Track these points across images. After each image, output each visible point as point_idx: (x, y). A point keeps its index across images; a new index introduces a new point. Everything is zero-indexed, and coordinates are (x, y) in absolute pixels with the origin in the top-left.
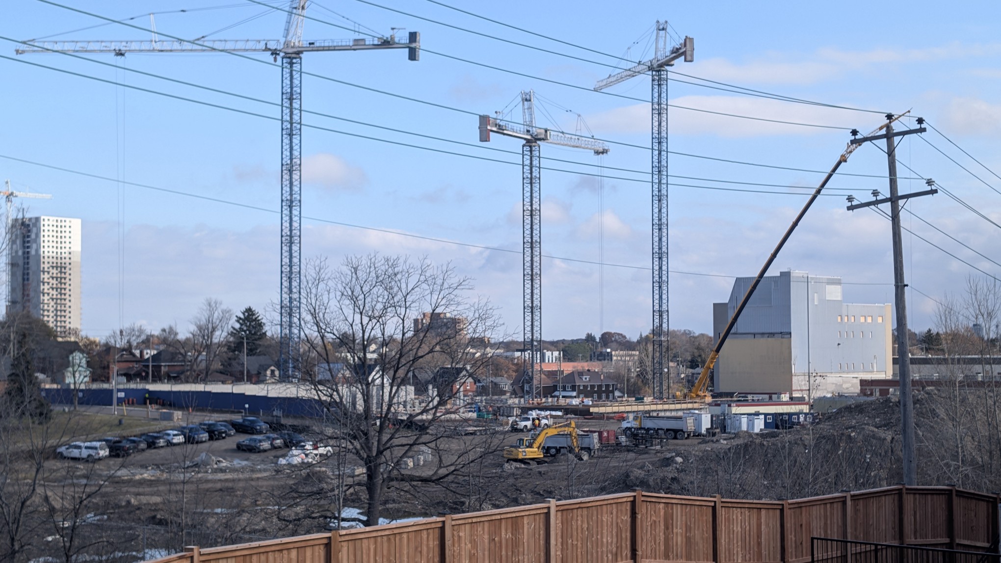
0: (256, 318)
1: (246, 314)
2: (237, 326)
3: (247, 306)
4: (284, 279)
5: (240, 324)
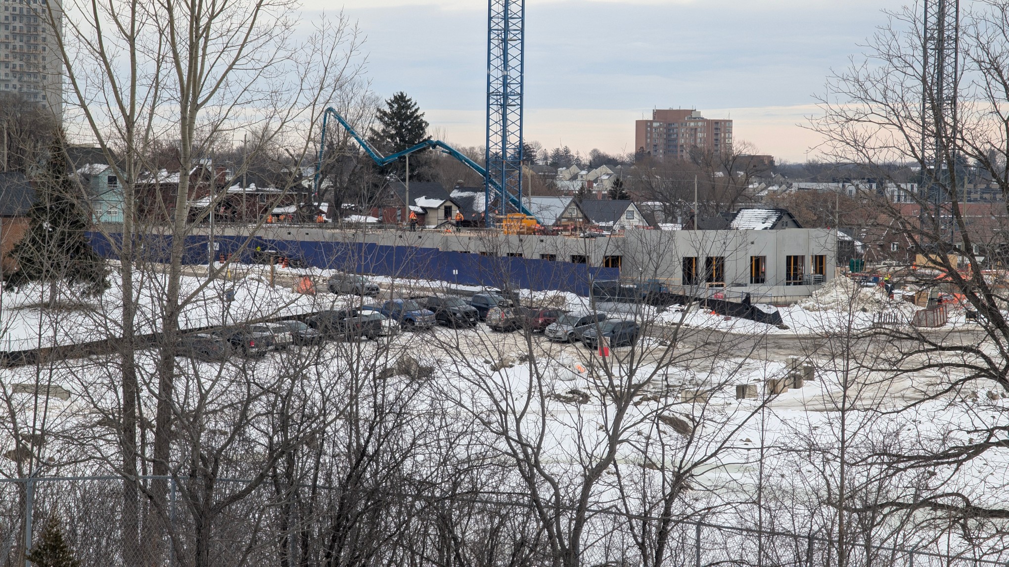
0: (413, 113)
1: (396, 106)
2: (379, 126)
3: (397, 92)
4: (495, 42)
5: (385, 123)
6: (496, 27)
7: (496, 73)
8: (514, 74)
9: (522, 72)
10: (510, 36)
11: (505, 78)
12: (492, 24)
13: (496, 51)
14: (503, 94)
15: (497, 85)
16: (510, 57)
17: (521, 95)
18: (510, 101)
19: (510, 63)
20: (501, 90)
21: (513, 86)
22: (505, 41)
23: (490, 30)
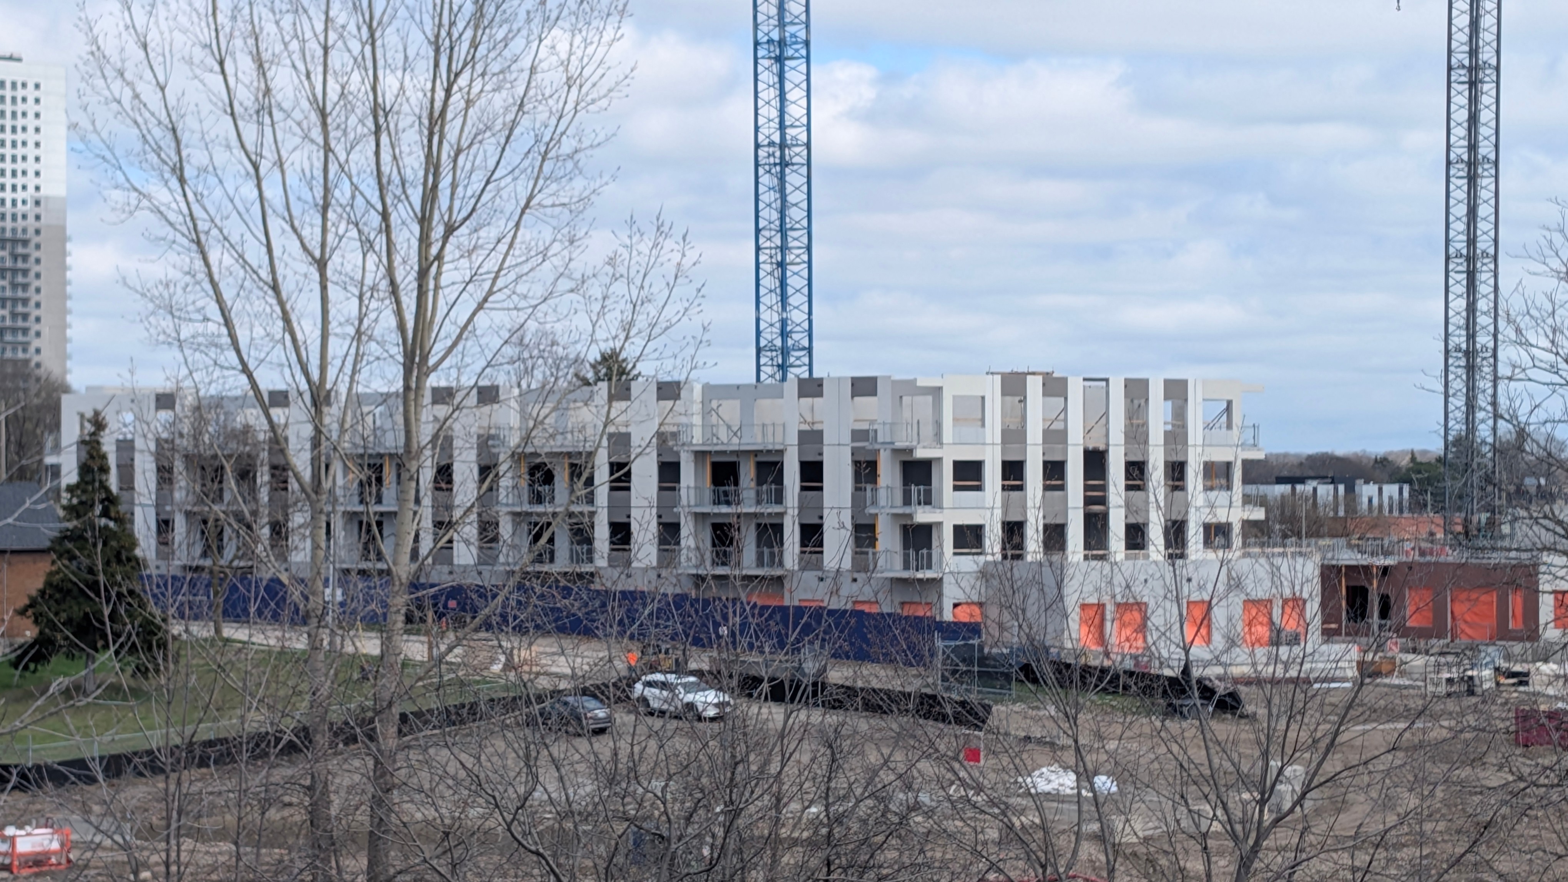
4: (766, 267)
6: (768, 244)
7: (770, 316)
8: (798, 316)
9: (810, 313)
10: (789, 258)
11: (784, 322)
12: (761, 240)
13: (769, 282)
14: (782, 349)
15: (771, 335)
16: (790, 291)
17: (810, 350)
18: (792, 359)
19: (791, 300)
20: (778, 342)
21: (796, 336)
22: (782, 265)
23: (758, 249)
